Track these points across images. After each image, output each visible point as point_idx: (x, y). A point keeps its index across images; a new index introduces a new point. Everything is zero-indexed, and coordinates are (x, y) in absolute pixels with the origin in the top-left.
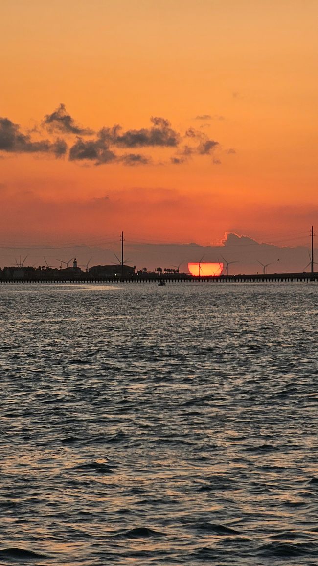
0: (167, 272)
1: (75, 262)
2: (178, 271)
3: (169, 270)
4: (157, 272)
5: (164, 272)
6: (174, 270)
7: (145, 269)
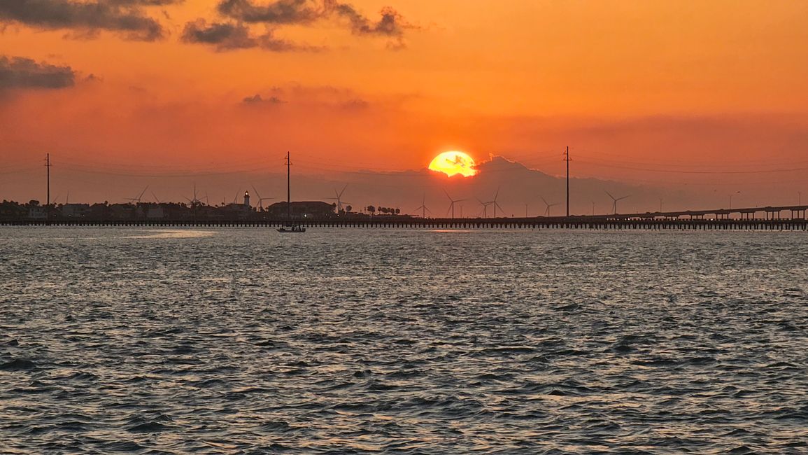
0: (382, 213)
1: (247, 197)
2: (398, 211)
3: (384, 210)
4: (367, 213)
5: (377, 213)
6: (393, 210)
7: (349, 208)
